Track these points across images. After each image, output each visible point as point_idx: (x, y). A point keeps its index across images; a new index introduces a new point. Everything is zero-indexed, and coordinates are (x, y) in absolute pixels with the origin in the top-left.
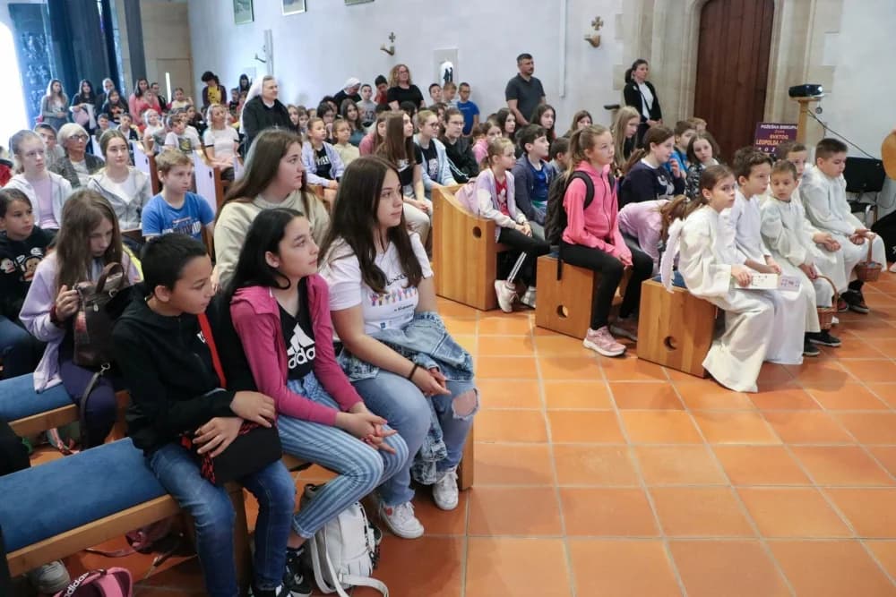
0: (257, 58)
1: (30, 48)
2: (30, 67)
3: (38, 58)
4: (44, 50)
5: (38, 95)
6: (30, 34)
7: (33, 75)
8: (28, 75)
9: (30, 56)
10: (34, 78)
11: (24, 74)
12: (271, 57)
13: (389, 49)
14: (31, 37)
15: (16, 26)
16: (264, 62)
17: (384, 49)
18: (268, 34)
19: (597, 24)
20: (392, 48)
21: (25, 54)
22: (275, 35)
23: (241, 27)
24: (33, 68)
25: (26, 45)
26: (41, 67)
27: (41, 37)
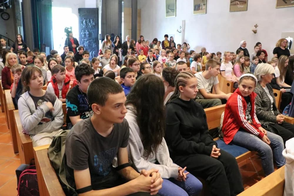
0: (178, 31)
1: (84, 24)
2: (83, 31)
3: (86, 27)
4: (89, 25)
5: (84, 41)
6: (84, 19)
7: (84, 33)
8: (82, 33)
9: (83, 27)
10: (83, 34)
11: (80, 33)
12: (184, 31)
14: (85, 20)
15: (80, 16)
16: (180, 32)
17: (253, 31)
18: (184, 22)
20: (256, 31)
21: (82, 26)
22: (187, 22)
23: (168, 19)
24: (84, 31)
25: (82, 23)
26: (87, 31)
27: (88, 20)
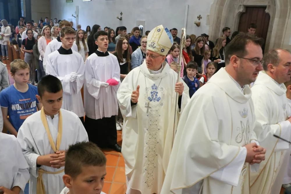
0: (73, 16)
12: (78, 16)
13: (120, 18)
16: (75, 17)
17: (118, 18)
18: (77, 8)
19: (199, 18)
20: (121, 18)
22: (80, 8)
23: (68, 4)
